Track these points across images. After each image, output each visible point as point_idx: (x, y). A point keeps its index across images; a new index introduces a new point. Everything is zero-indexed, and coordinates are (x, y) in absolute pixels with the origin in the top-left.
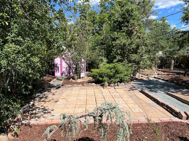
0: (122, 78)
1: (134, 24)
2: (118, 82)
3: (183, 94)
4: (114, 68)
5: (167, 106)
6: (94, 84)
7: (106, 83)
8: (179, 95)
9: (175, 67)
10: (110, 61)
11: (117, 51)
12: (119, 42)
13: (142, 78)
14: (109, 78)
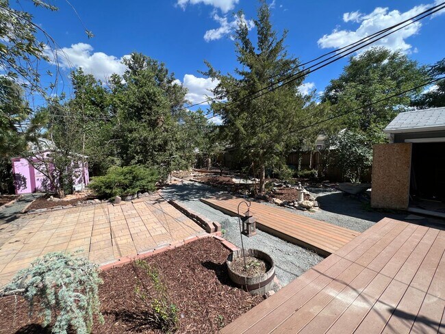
0: (144, 186)
1: (158, 112)
2: (138, 192)
3: (217, 198)
4: (131, 172)
5: (197, 218)
6: (97, 200)
7: (117, 196)
8: (213, 201)
9: (213, 165)
10: (126, 163)
11: (135, 147)
12: (137, 135)
13: (175, 182)
14: (123, 188)
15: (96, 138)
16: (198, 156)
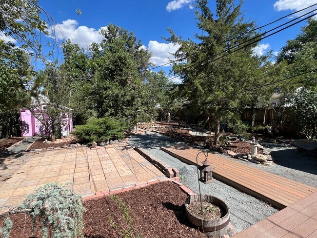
0: (114, 134)
1: (127, 73)
2: (110, 139)
3: (176, 148)
4: (105, 123)
5: (158, 164)
6: (78, 144)
7: (94, 142)
8: (172, 150)
9: (172, 119)
10: (101, 115)
11: (109, 102)
12: (110, 92)
13: (140, 132)
14: (98, 136)
15: (79, 94)
16: (159, 111)
